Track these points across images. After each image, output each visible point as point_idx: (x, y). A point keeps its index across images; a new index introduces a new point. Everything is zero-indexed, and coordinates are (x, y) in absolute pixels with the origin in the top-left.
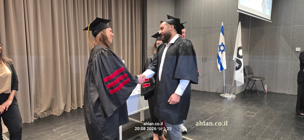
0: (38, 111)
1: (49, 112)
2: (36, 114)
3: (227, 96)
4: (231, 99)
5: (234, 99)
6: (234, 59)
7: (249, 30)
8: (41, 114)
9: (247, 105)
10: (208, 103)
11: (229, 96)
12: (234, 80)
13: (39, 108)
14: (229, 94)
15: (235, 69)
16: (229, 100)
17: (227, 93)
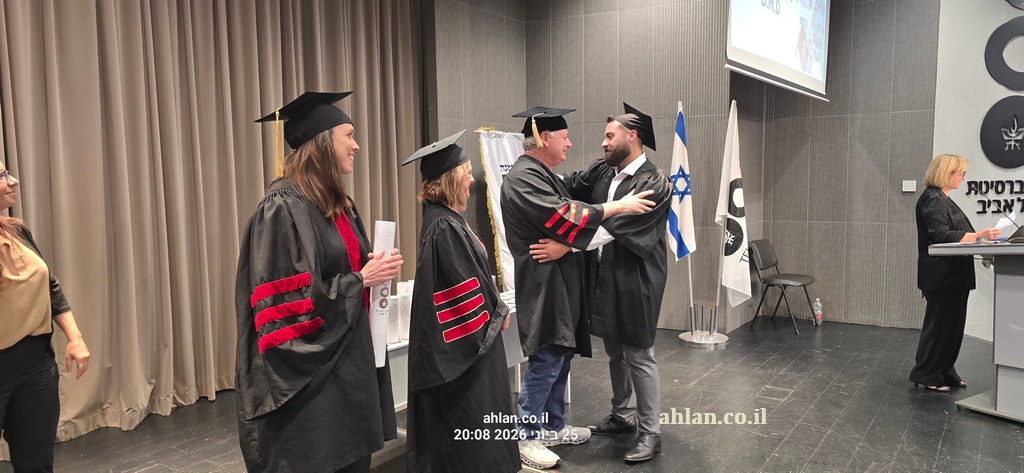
1: (94, 420)
3: (699, 337)
4: (712, 348)
5: (723, 348)
6: (718, 219)
7: (762, 126)
8: (64, 427)
9: (763, 367)
11: (707, 338)
12: (722, 286)
14: (705, 333)
15: (723, 250)
16: (708, 350)
17: (702, 330)
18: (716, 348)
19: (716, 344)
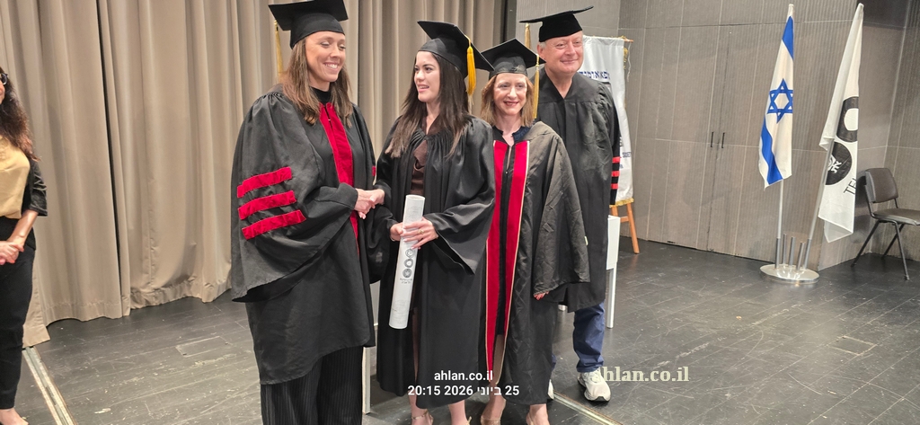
0: (143, 283)
1: (181, 289)
2: (140, 292)
3: (784, 272)
4: (797, 285)
5: (811, 286)
6: (823, 143)
7: (901, 34)
8: (153, 294)
9: (849, 313)
10: (708, 293)
11: (792, 274)
12: (818, 218)
13: (147, 273)
14: (792, 268)
15: (824, 177)
16: (792, 287)
17: (788, 263)
18: (801, 286)
19: (803, 281)
